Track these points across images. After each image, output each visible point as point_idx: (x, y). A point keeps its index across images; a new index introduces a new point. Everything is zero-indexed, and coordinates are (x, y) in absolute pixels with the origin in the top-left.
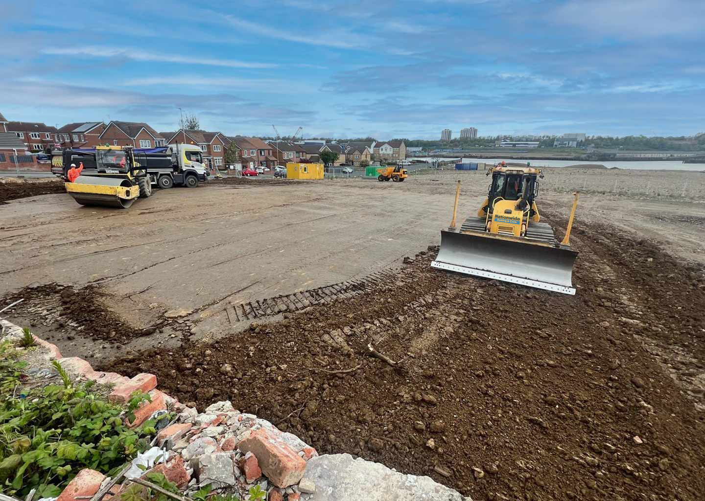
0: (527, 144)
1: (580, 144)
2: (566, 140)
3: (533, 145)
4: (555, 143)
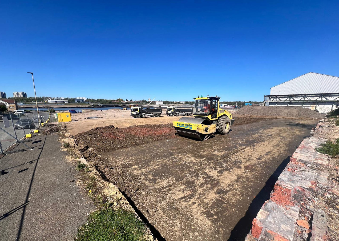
0: (63, 101)
2: (80, 100)
3: (67, 102)
4: (76, 101)
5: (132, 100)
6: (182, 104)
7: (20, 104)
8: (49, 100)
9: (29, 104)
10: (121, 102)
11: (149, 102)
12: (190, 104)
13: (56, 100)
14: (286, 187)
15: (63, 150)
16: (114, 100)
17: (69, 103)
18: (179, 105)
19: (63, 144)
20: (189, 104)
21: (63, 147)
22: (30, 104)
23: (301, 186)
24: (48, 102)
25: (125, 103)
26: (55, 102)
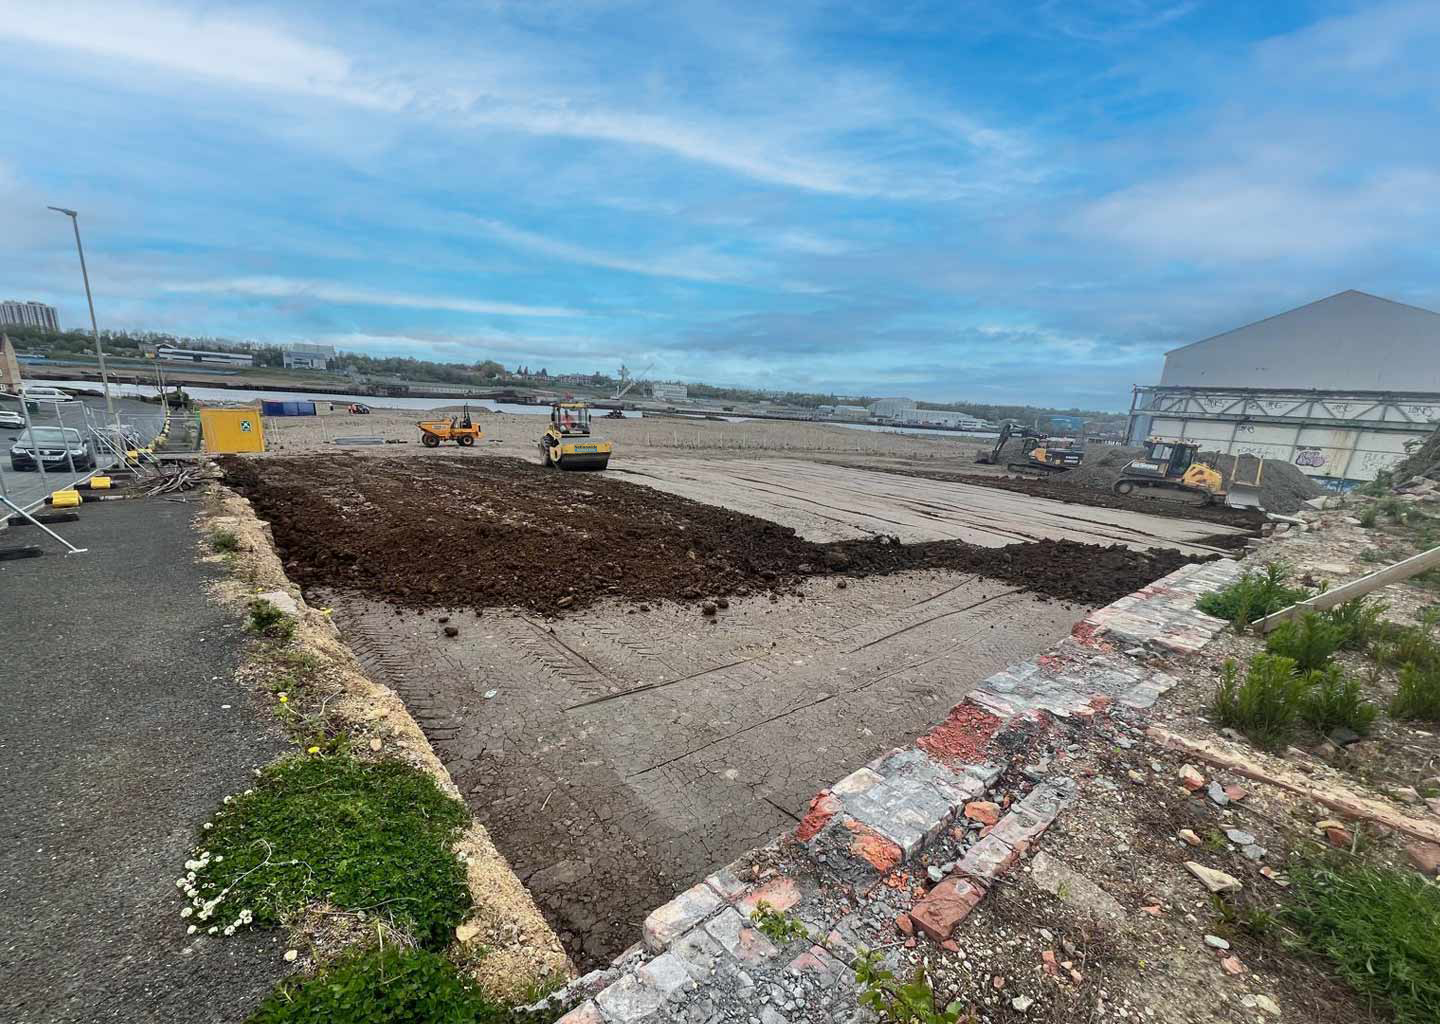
0: (227, 358)
1: (331, 365)
2: (307, 355)
3: (245, 361)
4: (286, 360)
5: (544, 371)
6: (769, 403)
7: (29, 361)
8: (162, 350)
9: (68, 358)
10: (497, 377)
11: (622, 385)
12: (807, 405)
13: (194, 349)
14: (992, 711)
15: (205, 559)
16: (463, 367)
17: (256, 368)
18: (757, 405)
19: (208, 536)
20: (802, 405)
21: (205, 547)
22: (78, 359)
23: (1045, 710)
24: (157, 356)
25: (514, 384)
26: (191, 358)
